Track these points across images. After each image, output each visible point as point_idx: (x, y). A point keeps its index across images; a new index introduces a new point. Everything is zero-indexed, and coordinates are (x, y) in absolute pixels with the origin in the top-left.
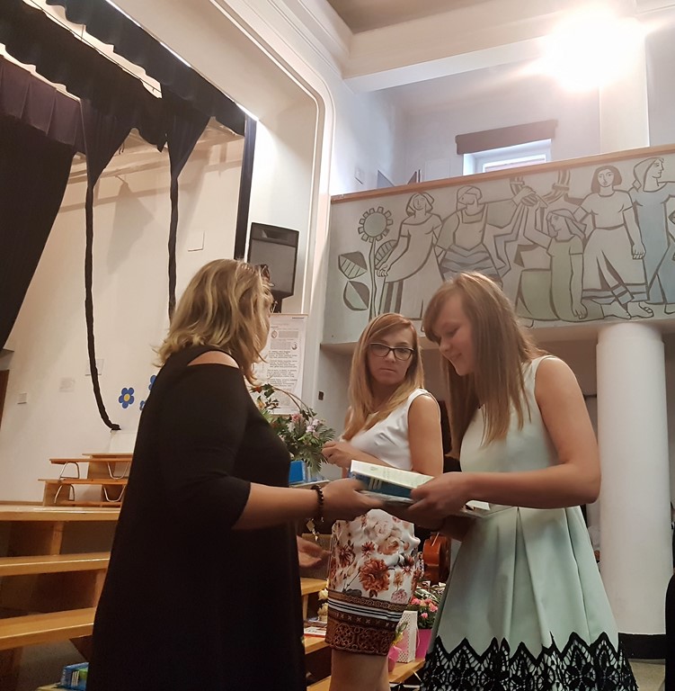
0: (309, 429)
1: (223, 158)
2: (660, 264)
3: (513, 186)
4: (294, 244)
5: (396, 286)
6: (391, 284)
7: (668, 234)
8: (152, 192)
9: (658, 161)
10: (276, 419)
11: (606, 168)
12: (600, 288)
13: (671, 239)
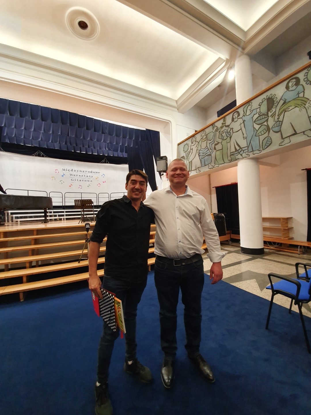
11: (236, 112)
12: (235, 151)
13: (255, 130)
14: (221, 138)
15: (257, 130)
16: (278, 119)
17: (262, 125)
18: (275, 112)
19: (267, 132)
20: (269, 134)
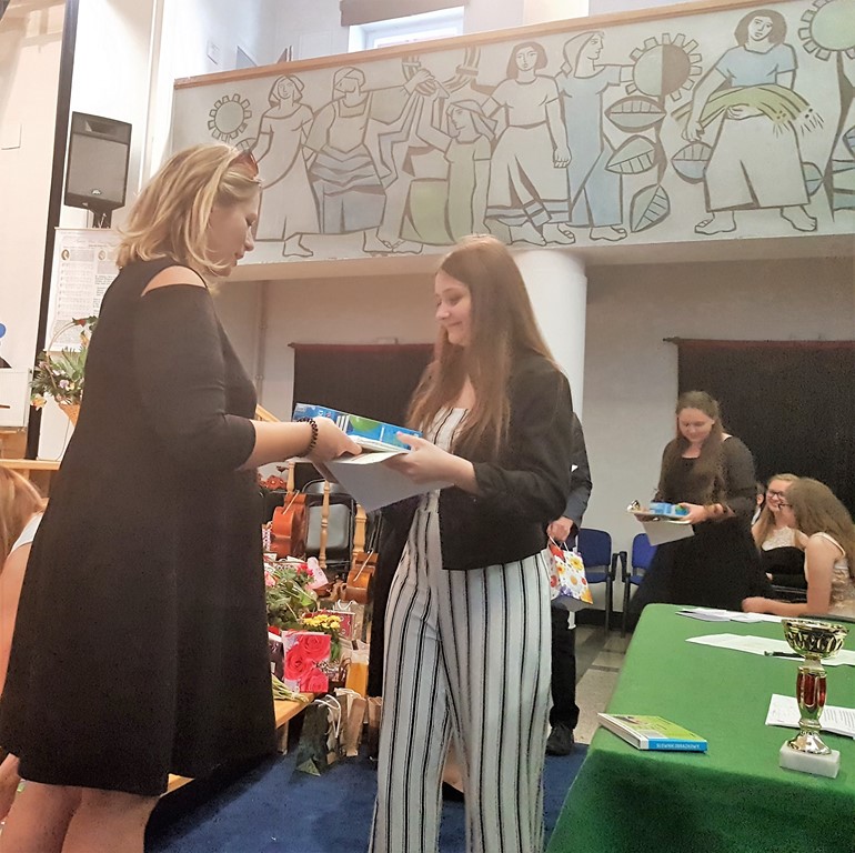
2: (590, 173)
3: (406, 69)
4: (126, 140)
7: (603, 135)
9: (597, 36)
12: (509, 205)
13: (606, 143)
14: (444, 128)
15: (616, 146)
16: (699, 133)
17: (637, 137)
18: (691, 103)
19: (656, 167)
20: (659, 179)
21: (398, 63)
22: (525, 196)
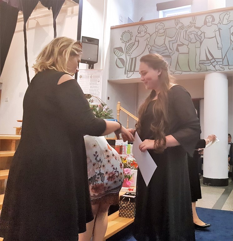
0: (104, 110)
1: (72, 12)
2: (228, 51)
3: (176, 23)
4: (97, 44)
5: (134, 59)
6: (132, 59)
7: (231, 40)
8: (48, 25)
9: (228, 13)
10: (93, 106)
11: (209, 15)
12: (206, 60)
13: (232, 42)
14: (187, 39)
21: (173, 21)
22: (210, 57)
